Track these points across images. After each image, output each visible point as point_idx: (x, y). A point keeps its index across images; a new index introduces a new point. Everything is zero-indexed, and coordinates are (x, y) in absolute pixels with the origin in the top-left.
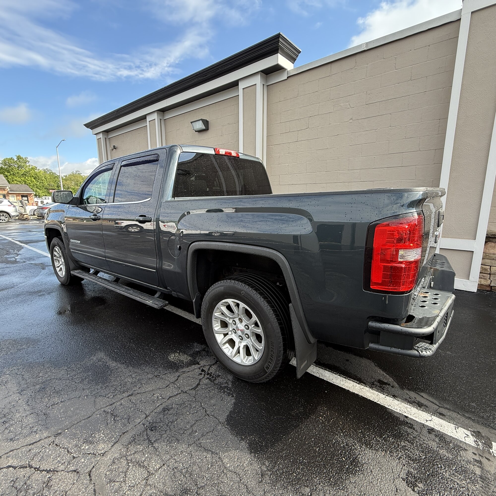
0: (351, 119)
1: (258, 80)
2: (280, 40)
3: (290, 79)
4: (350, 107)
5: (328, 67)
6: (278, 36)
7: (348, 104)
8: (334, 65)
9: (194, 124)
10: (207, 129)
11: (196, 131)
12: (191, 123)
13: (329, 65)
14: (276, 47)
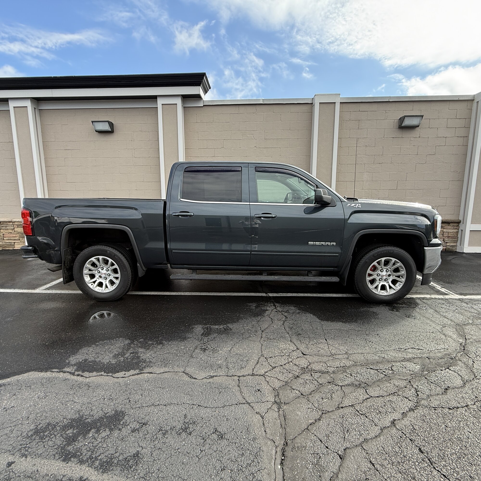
0: (255, 147)
1: (179, 101)
2: (204, 78)
3: (206, 107)
4: (253, 138)
5: (237, 107)
6: (203, 75)
7: (252, 136)
8: (240, 107)
9: (95, 124)
10: (111, 132)
11: (96, 131)
12: (92, 122)
13: (238, 106)
14: (200, 81)
